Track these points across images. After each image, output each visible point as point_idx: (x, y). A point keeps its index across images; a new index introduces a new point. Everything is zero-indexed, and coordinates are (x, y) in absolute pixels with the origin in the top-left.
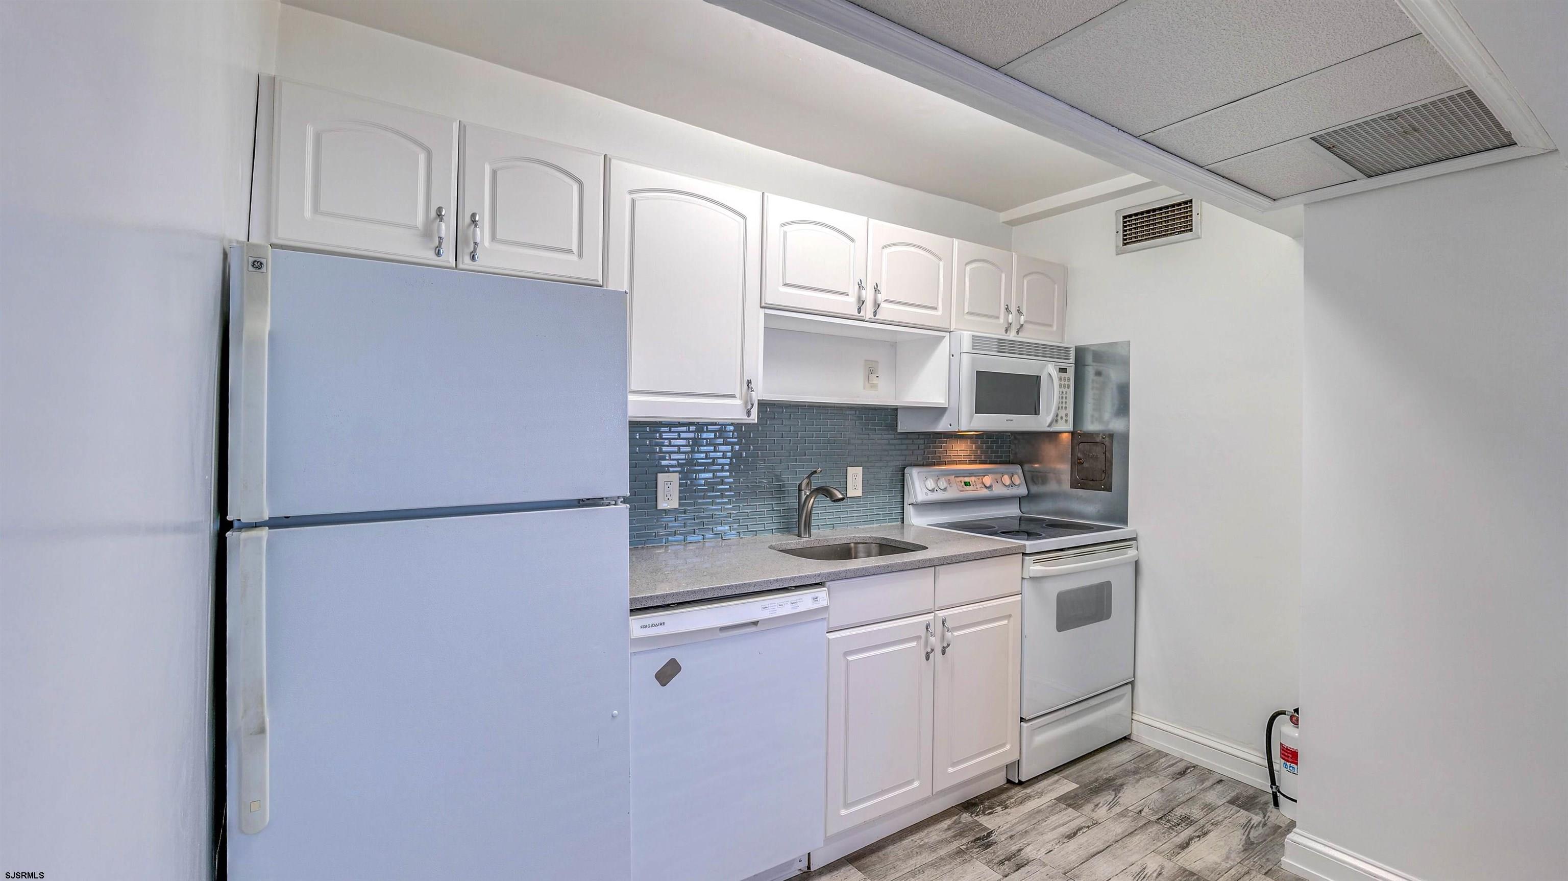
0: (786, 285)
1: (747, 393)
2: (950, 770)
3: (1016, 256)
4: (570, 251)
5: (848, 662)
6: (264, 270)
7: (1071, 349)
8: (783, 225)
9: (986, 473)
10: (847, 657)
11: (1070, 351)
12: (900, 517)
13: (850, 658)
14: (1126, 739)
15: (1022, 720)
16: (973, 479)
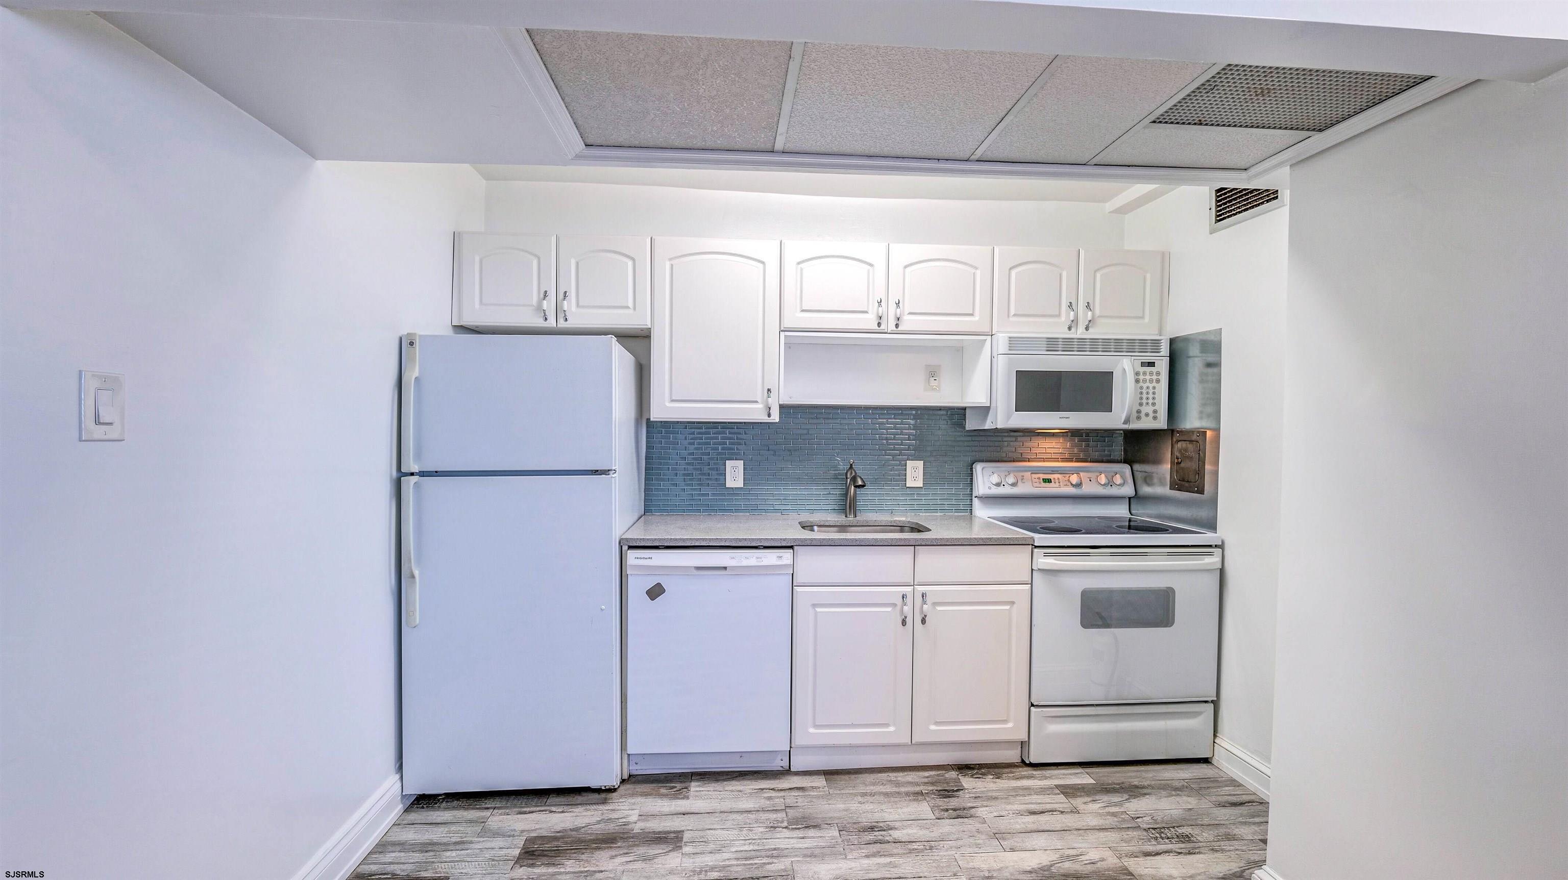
0: (803, 311)
1: (767, 399)
2: (933, 727)
3: (1083, 251)
4: (628, 307)
5: (816, 613)
6: (414, 346)
7: (1162, 341)
8: (799, 263)
9: (1077, 471)
10: (816, 609)
11: (1161, 343)
12: (969, 509)
13: (818, 610)
14: (1206, 761)
15: (1033, 705)
16: (1056, 476)
